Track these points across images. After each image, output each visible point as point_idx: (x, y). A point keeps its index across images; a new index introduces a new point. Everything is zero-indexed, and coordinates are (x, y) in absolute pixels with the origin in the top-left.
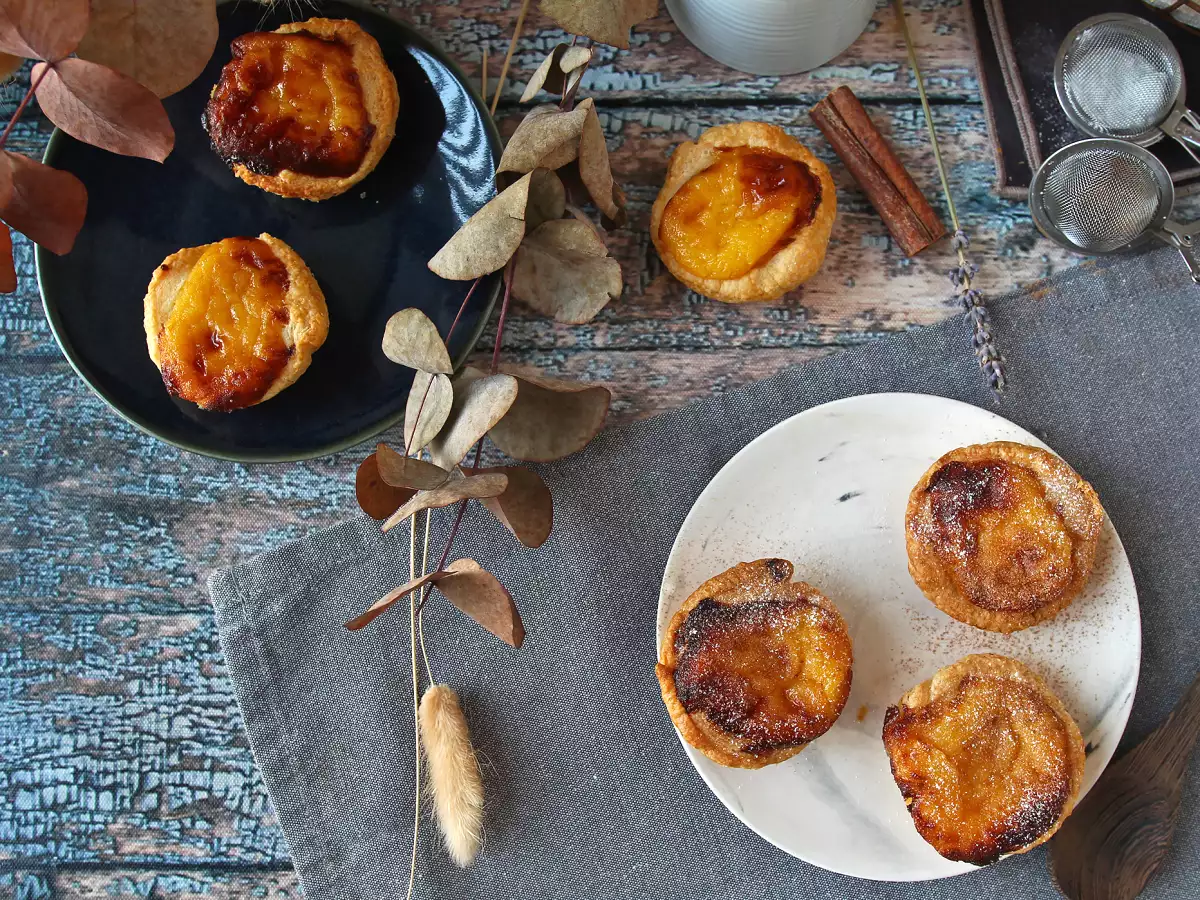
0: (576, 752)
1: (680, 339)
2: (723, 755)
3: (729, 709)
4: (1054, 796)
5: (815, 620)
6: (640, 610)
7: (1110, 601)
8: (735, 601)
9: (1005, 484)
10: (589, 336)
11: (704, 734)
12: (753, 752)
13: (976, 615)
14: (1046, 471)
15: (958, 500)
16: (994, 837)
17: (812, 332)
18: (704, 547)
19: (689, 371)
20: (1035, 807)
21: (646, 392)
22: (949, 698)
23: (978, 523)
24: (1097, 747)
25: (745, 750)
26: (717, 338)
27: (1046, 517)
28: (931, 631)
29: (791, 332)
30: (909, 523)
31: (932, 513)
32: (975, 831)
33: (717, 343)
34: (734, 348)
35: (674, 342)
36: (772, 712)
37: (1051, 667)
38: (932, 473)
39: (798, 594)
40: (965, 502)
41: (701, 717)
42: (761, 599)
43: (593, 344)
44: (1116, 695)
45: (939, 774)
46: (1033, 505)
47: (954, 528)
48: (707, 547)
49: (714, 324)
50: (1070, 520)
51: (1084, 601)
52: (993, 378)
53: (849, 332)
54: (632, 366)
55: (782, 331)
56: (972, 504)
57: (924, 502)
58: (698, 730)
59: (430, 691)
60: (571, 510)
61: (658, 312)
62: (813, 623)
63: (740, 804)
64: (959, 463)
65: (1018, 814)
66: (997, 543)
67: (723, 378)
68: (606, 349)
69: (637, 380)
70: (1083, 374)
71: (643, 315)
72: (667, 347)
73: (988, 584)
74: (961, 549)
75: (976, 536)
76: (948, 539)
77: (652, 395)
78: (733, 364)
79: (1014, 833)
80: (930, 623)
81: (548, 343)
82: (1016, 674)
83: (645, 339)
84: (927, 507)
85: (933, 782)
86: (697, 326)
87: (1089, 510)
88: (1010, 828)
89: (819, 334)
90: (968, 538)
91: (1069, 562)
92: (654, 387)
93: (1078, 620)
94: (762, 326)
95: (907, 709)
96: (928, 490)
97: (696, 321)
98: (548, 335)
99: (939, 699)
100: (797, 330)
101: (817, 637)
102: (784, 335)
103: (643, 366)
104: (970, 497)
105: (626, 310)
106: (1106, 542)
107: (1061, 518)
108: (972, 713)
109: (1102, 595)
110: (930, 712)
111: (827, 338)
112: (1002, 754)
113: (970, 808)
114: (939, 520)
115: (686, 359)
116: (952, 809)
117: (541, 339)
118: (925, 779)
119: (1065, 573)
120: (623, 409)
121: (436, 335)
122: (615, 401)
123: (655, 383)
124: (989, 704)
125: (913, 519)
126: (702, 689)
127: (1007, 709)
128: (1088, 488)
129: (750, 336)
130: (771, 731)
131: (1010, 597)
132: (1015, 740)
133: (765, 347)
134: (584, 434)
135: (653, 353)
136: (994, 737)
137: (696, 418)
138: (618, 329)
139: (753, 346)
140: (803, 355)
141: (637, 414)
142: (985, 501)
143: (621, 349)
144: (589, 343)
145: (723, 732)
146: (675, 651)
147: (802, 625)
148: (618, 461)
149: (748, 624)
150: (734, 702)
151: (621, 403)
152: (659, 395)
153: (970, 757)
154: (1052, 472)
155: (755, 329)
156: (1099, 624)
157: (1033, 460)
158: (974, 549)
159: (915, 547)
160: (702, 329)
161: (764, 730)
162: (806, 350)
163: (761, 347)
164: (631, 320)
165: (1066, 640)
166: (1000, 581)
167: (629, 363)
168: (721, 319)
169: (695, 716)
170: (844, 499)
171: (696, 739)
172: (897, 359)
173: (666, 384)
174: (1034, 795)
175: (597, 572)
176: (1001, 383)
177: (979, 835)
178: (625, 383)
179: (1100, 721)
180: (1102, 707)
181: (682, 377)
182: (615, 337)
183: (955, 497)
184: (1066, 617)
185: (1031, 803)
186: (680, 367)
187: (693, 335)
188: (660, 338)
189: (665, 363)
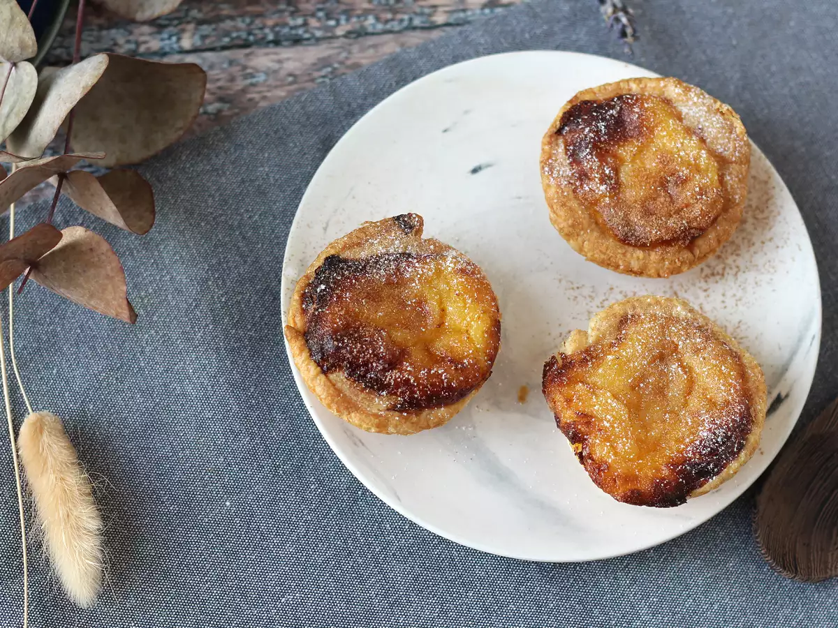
0: (202, 478)
1: (277, 34)
2: (368, 415)
3: (368, 360)
4: (733, 421)
5: (452, 265)
6: (262, 318)
7: (780, 245)
8: (363, 254)
9: (636, 110)
10: (174, 39)
11: (345, 395)
12: (401, 411)
13: (629, 255)
14: (679, 95)
15: (590, 131)
16: (675, 469)
17: (422, 14)
18: (325, 229)
19: (290, 66)
20: (714, 433)
21: (244, 91)
22: (610, 339)
23: (615, 156)
24: (787, 396)
25: (393, 408)
26: (319, 29)
27: (684, 138)
28: (589, 299)
29: (399, 16)
30: (543, 168)
31: (566, 154)
32: (654, 469)
33: (319, 34)
34: (337, 37)
35: (271, 37)
36: (416, 362)
37: (728, 324)
38: (561, 115)
39: (432, 247)
40: (597, 132)
41: (340, 377)
42: (391, 251)
43: (180, 47)
44: (800, 340)
45: (607, 411)
46: (668, 127)
47: (589, 161)
48: (328, 230)
49: (313, 15)
50: (712, 143)
51: (752, 249)
52: (620, 26)
53: (464, 10)
54: (225, 66)
55: (389, 16)
56: (605, 134)
57: (557, 145)
58: (339, 392)
59: (30, 419)
60: (172, 218)
61: (249, 9)
62: (450, 269)
63: (395, 493)
64: (588, 101)
65: (698, 443)
66: (637, 173)
67: (329, 69)
68: (195, 50)
69: (232, 79)
70: (724, 27)
71: (233, 13)
72: (262, 42)
73: (635, 218)
74: (601, 183)
75: (616, 170)
76: (586, 175)
77: (252, 93)
78: (339, 54)
79: (696, 464)
80: (586, 291)
81: (130, 51)
82: (679, 309)
83: (238, 37)
84: (561, 149)
85: (602, 420)
86: (294, 19)
87: (731, 129)
88: (690, 458)
89: (430, 15)
90: (607, 172)
91: (716, 183)
92: (253, 85)
93: (749, 271)
94: (366, 12)
95: (565, 357)
96: (559, 132)
97: (293, 14)
98: (128, 42)
99: (598, 341)
100: (405, 13)
101: (456, 281)
102: (392, 20)
103: (238, 64)
104: (602, 125)
105: (213, 10)
106: (766, 183)
107: (703, 140)
108: (635, 348)
109: (771, 240)
110: (589, 356)
111: (440, 18)
112: (675, 391)
113: (646, 447)
114: (574, 161)
115: (286, 53)
116: (625, 445)
117: (120, 46)
118: (592, 417)
119: (713, 193)
120: (219, 111)
121: (17, 9)
122: (210, 103)
123: (254, 80)
124: (652, 337)
125: (548, 162)
126: (337, 340)
127: (673, 342)
128: (725, 108)
129: (354, 23)
130: (417, 379)
131: (660, 227)
132: (686, 373)
133: (373, 34)
134: (180, 124)
135: (247, 51)
136: (662, 374)
137: (303, 108)
138: (206, 29)
139: (360, 34)
140: (415, 39)
141: (237, 114)
142: (618, 132)
143: (212, 49)
144: (175, 46)
145: (365, 389)
146: (304, 311)
147: (439, 272)
148: (218, 162)
149: (380, 275)
150: (373, 351)
151: (217, 105)
152: (260, 92)
153: (640, 397)
154: (686, 95)
155: (359, 16)
156: (772, 270)
157: (665, 86)
158: (615, 184)
159: (552, 191)
160: (300, 21)
161: (409, 380)
162: (418, 33)
163: (367, 34)
164: (219, 19)
165: (739, 294)
166: (647, 213)
167: (223, 63)
168: (320, 10)
169: (333, 376)
170: (475, 171)
171: (336, 399)
172: (518, 29)
173: (266, 81)
174: (713, 422)
175: (208, 280)
176: (629, 31)
177: (658, 470)
178: (220, 84)
179: (787, 370)
180: (786, 354)
181: (283, 73)
182: (204, 37)
183: (587, 130)
184: (736, 270)
185: (710, 430)
186: (280, 62)
187: (292, 28)
188: (255, 35)
189: (263, 60)
